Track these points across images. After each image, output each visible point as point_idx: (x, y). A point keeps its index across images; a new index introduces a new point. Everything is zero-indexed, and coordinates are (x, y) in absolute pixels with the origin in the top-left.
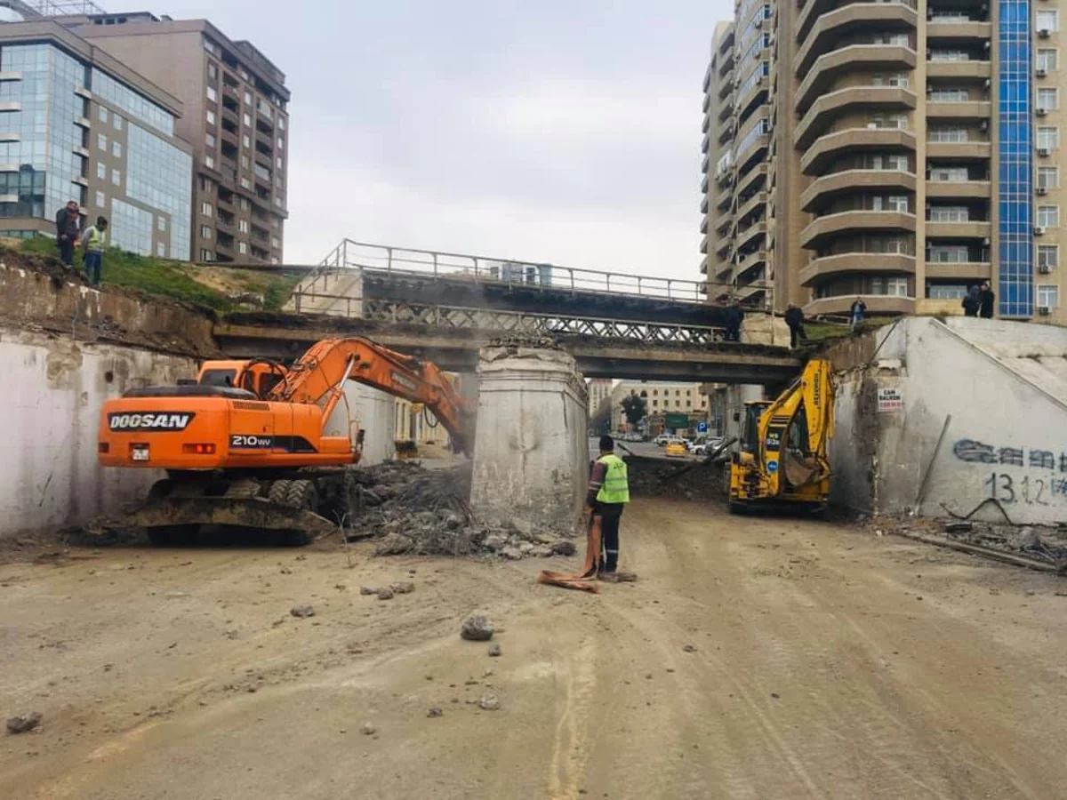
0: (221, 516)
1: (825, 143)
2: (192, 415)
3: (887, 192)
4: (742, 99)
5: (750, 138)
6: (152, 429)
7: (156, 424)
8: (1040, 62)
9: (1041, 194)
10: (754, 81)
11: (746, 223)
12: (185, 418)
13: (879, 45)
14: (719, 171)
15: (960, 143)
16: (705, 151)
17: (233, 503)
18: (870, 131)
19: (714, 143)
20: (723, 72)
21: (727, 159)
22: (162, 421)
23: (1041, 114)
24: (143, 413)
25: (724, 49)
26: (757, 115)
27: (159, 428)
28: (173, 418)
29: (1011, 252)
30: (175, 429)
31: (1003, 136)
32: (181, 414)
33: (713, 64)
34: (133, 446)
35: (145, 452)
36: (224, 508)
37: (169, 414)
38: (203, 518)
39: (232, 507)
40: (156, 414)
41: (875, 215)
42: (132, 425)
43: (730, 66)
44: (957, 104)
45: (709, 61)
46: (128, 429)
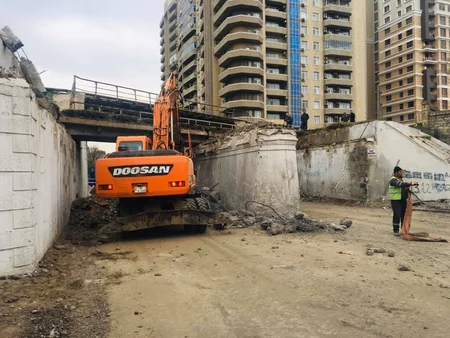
0: (176, 221)
1: (231, 54)
2: (171, 166)
3: (254, 76)
4: (183, 33)
5: (188, 50)
6: (148, 174)
7: (150, 172)
8: (302, 31)
9: (303, 81)
10: (189, 25)
11: (187, 86)
12: (168, 168)
13: (249, 16)
14: (171, 62)
15: (276, 59)
16: (162, 53)
17: (182, 213)
18: (246, 51)
19: (167, 50)
20: (171, 20)
21: (174, 58)
22: (154, 169)
23: (303, 51)
24: (141, 166)
25: (171, 10)
26: (192, 40)
27: (153, 174)
28: (161, 168)
29: (294, 102)
30: (163, 174)
31: (291, 57)
32: (166, 166)
33: (166, 16)
34: (134, 185)
35: (144, 188)
36: (177, 216)
37: (159, 166)
38: (167, 223)
39: (181, 215)
40: (150, 166)
41: (249, 85)
42: (133, 173)
43: (174, 17)
44: (275, 44)
45: (163, 14)
46: (130, 175)
